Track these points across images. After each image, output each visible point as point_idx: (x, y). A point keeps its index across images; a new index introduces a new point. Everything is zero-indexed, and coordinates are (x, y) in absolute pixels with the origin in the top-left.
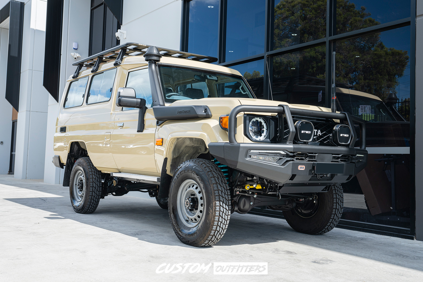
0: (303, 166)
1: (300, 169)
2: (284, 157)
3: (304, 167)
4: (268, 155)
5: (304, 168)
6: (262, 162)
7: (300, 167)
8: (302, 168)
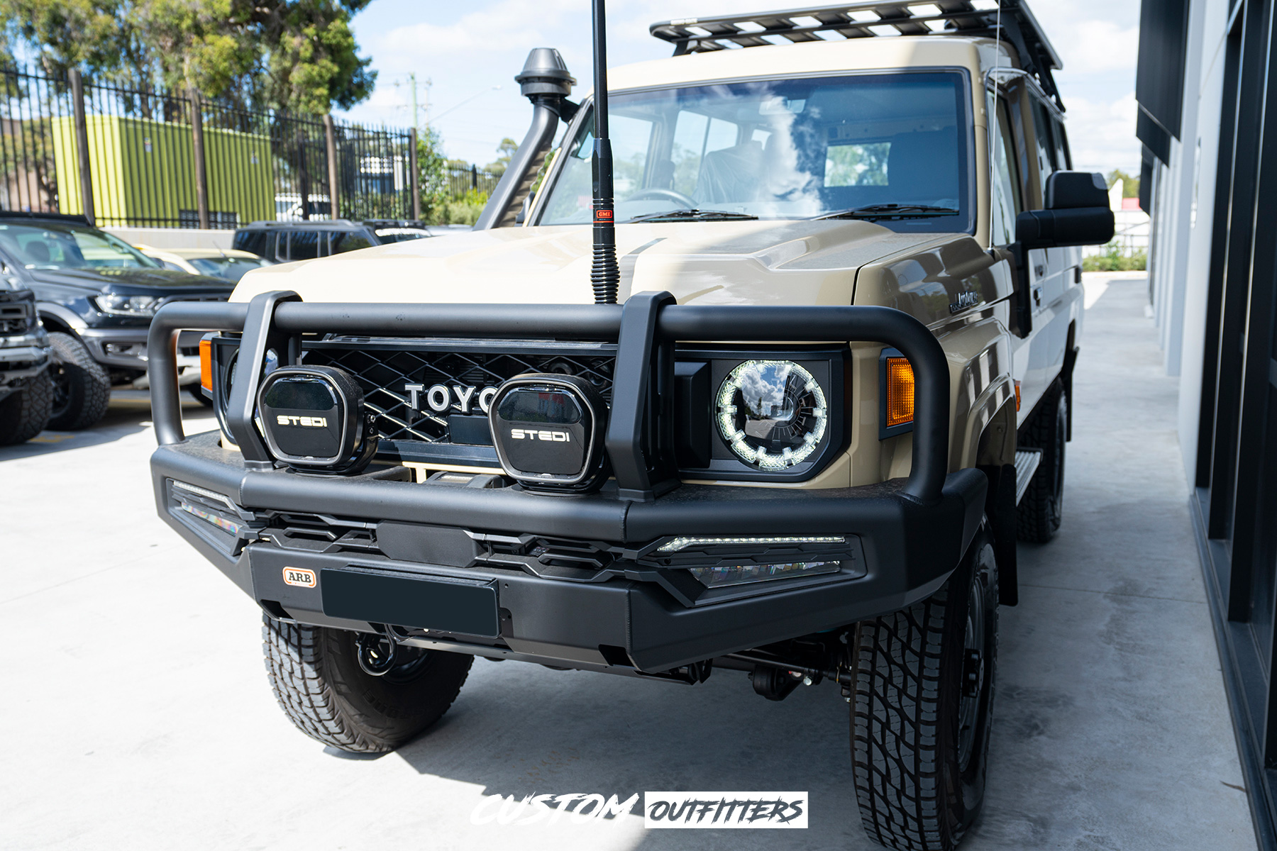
0: (303, 571)
7: (293, 573)
8: (304, 578)
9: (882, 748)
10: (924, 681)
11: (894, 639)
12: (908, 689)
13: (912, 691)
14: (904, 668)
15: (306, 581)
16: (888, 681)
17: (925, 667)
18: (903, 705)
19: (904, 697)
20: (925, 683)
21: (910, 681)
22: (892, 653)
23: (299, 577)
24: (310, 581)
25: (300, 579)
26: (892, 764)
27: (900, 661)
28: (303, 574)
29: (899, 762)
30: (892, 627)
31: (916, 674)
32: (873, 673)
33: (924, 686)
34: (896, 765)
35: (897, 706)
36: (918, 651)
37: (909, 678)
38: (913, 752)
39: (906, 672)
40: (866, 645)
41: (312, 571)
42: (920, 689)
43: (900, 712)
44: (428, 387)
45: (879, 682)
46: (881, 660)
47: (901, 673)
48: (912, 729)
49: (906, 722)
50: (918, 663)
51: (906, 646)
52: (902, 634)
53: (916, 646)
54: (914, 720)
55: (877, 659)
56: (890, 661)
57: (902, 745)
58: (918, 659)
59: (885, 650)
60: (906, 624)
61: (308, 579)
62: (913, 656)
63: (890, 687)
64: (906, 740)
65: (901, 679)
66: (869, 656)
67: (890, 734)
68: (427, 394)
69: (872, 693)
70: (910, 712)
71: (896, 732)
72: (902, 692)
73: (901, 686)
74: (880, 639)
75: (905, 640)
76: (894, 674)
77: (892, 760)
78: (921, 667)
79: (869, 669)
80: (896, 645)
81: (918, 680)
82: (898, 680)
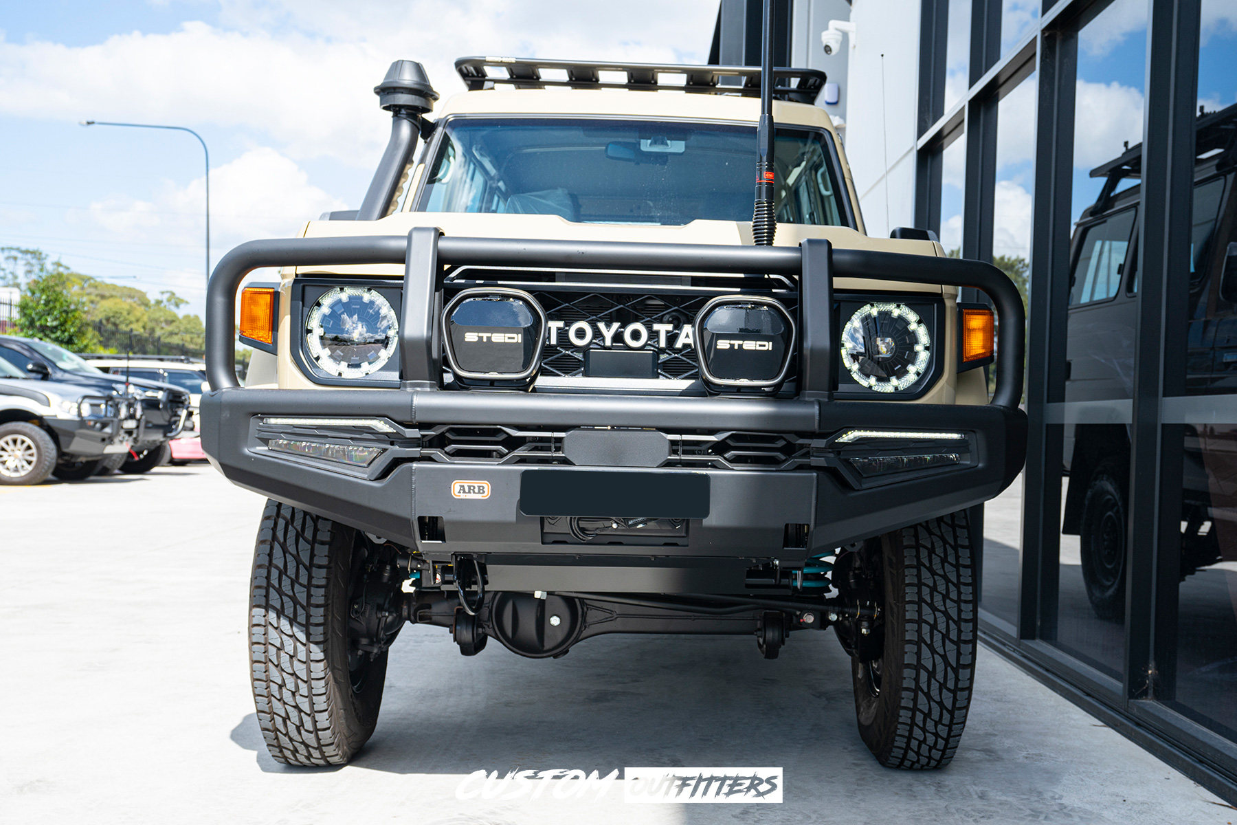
0: (476, 484)
1: (463, 496)
2: (392, 444)
3: (487, 486)
4: (327, 437)
5: (486, 490)
6: (287, 460)
7: (463, 486)
8: (476, 490)
9: (931, 647)
10: (962, 586)
11: (933, 556)
12: (951, 594)
13: (954, 595)
14: (945, 577)
15: (479, 493)
16: (933, 589)
17: (961, 576)
18: (947, 607)
19: (948, 601)
20: (963, 588)
21: (952, 588)
22: (933, 566)
23: (471, 489)
24: (484, 492)
25: (471, 491)
26: (938, 659)
27: (940, 572)
28: (476, 485)
29: (944, 657)
30: (930, 546)
31: (955, 581)
32: (920, 585)
33: (962, 591)
34: (942, 660)
35: (943, 609)
36: (954, 563)
37: (950, 584)
38: (955, 647)
39: (948, 580)
40: (910, 563)
41: (486, 482)
42: (959, 593)
43: (945, 613)
44: (568, 324)
45: (926, 591)
46: (925, 574)
47: (943, 581)
48: (955, 627)
49: (950, 621)
50: (955, 573)
51: (944, 560)
52: (939, 551)
53: (951, 559)
54: (956, 619)
55: (922, 572)
56: (933, 573)
57: (947, 641)
58: (955, 569)
59: (928, 565)
60: (941, 543)
61: (481, 490)
62: (950, 567)
63: (935, 593)
64: (951, 637)
65: (944, 587)
66: (914, 571)
67: (938, 633)
68: (567, 331)
69: (921, 600)
70: (953, 613)
71: (942, 631)
72: (946, 597)
73: (944, 592)
74: (921, 557)
75: (942, 555)
76: (938, 583)
77: (938, 656)
78: (959, 576)
79: (916, 582)
80: (936, 561)
81: (957, 586)
82: (941, 587)
